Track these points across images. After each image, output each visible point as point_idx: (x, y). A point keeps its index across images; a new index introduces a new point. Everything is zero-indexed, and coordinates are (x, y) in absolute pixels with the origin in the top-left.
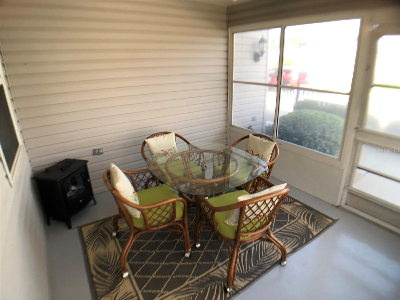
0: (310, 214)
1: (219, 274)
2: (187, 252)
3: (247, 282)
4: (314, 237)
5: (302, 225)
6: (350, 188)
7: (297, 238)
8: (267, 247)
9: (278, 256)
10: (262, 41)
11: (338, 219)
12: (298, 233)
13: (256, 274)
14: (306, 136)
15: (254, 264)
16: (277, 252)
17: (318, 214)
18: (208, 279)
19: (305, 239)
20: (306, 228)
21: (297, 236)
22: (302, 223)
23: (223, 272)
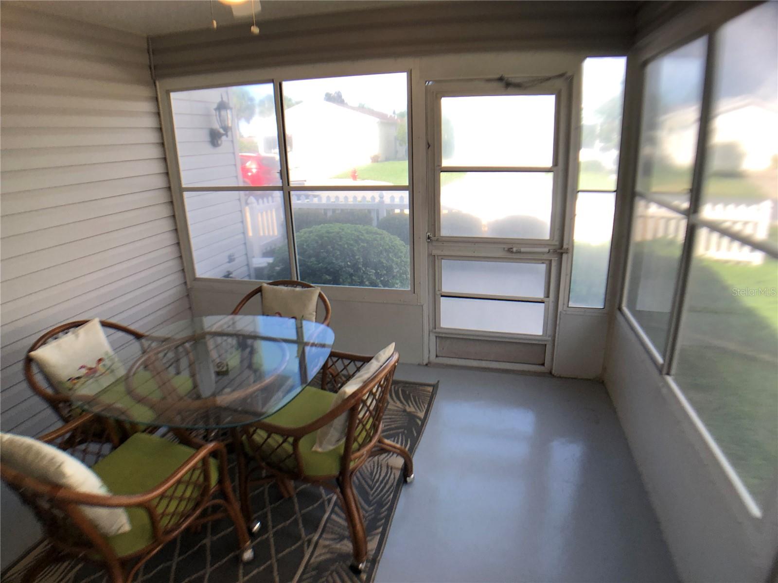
0: (398, 390)
1: (324, 554)
2: (245, 550)
3: (378, 538)
4: (424, 421)
5: (397, 411)
6: (437, 330)
7: (403, 433)
8: (369, 469)
9: (394, 474)
10: (222, 106)
11: (438, 382)
12: (399, 425)
13: (381, 519)
14: (341, 268)
15: (370, 505)
16: (390, 468)
17: (407, 385)
18: (314, 573)
19: (414, 429)
20: (405, 413)
21: (400, 430)
22: (396, 408)
23: (329, 545)
